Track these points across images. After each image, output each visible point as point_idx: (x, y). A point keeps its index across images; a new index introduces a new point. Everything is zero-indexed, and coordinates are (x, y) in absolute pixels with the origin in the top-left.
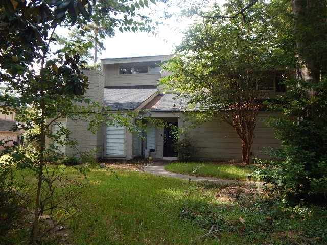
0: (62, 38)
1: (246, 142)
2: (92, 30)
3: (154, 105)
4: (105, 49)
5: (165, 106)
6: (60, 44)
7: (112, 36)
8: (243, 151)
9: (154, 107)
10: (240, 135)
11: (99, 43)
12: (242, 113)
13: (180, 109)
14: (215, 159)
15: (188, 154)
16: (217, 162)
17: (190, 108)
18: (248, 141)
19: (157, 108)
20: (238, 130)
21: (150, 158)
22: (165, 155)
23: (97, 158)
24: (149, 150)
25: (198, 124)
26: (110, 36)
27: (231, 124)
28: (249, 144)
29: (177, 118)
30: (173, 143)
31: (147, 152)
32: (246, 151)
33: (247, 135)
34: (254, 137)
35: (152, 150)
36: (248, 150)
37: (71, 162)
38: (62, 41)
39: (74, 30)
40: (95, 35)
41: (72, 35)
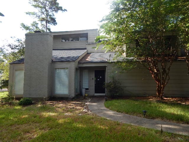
2: (44, 21)
5: (95, 59)
6: (26, 30)
7: (55, 25)
9: (87, 60)
11: (48, 28)
13: (106, 60)
21: (86, 95)
22: (96, 92)
23: (48, 97)
26: (54, 25)
29: (105, 67)
35: (87, 89)
37: (27, 103)
38: (27, 28)
39: (34, 22)
40: (45, 24)
41: (33, 25)
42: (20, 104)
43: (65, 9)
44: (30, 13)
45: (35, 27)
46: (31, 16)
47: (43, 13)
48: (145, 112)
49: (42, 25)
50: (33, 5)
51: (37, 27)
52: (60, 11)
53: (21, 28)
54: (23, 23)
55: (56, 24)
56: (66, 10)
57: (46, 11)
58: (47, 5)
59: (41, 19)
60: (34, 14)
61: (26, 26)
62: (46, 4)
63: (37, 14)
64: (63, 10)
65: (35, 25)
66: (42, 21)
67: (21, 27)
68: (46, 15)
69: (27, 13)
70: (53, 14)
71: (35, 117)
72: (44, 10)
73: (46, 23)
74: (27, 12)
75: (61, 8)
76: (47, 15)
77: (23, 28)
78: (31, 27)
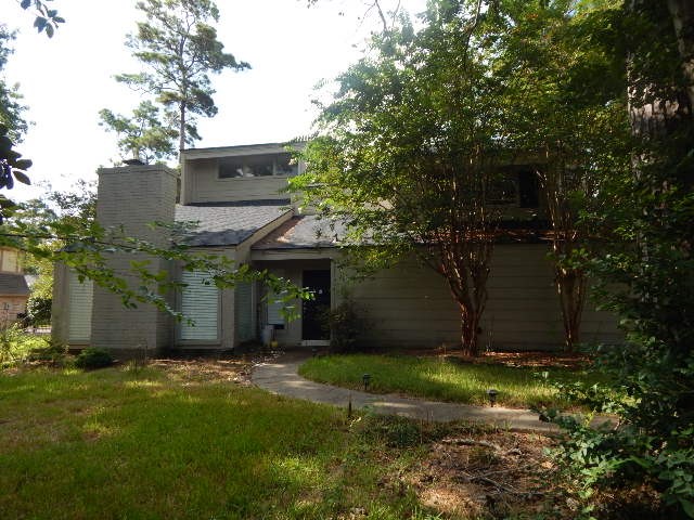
0: (121, 119)
1: (469, 308)
2: (176, 103)
3: (282, 235)
4: (200, 139)
5: (305, 237)
6: (118, 131)
7: (212, 114)
8: (464, 325)
9: (282, 239)
10: (456, 294)
11: (189, 127)
12: (459, 249)
13: (334, 241)
15: (351, 336)
17: (354, 238)
18: (474, 307)
19: (288, 241)
20: (453, 282)
21: (274, 344)
22: (306, 336)
24: (271, 328)
25: (370, 272)
26: (209, 115)
27: (439, 271)
28: (477, 311)
29: (328, 262)
30: (320, 313)
31: (267, 332)
32: (471, 326)
33: (471, 294)
34: (487, 298)
35: (278, 327)
36: (474, 324)
37: (97, 361)
38: (121, 126)
39: (143, 105)
40: (180, 113)
41: (140, 115)
42: (79, 365)
43: (244, 61)
44: (131, 76)
45: (147, 121)
46: (133, 85)
47: (170, 76)
48: (367, 378)
49: (169, 115)
50: (138, 55)
51: (153, 122)
52: (226, 70)
53: (101, 124)
54: (106, 110)
55: (215, 111)
56: (246, 65)
57: (183, 69)
58: (185, 48)
59: (165, 98)
60: (142, 79)
61: (116, 118)
62: (182, 45)
63: (154, 80)
64: (239, 66)
65: (149, 114)
66: (167, 102)
67: (102, 121)
68: (180, 83)
69: (119, 79)
70: (206, 77)
71: (104, 389)
72: (173, 68)
73: (182, 109)
74: (120, 75)
75: (230, 60)
76: (186, 83)
77: (109, 127)
78: (134, 123)
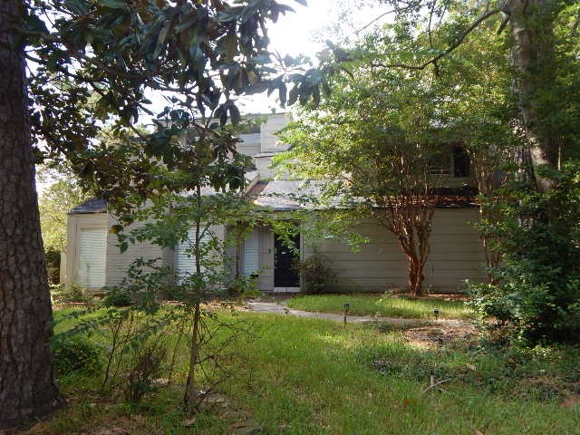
1: (415, 259)
8: (412, 272)
9: (256, 202)
10: (405, 248)
12: (407, 212)
13: (302, 206)
14: (366, 289)
15: (321, 281)
16: (367, 292)
18: (419, 258)
19: (262, 205)
20: (402, 238)
27: (391, 229)
28: (421, 261)
32: (416, 272)
33: (417, 248)
34: (429, 251)
36: (419, 271)
